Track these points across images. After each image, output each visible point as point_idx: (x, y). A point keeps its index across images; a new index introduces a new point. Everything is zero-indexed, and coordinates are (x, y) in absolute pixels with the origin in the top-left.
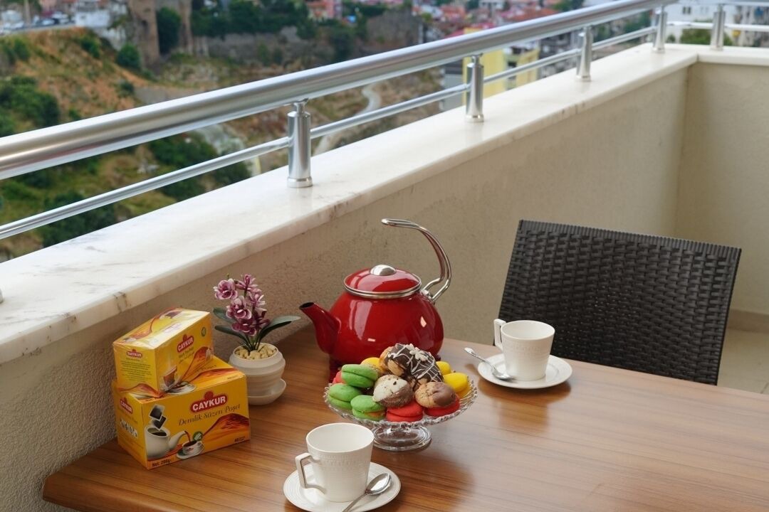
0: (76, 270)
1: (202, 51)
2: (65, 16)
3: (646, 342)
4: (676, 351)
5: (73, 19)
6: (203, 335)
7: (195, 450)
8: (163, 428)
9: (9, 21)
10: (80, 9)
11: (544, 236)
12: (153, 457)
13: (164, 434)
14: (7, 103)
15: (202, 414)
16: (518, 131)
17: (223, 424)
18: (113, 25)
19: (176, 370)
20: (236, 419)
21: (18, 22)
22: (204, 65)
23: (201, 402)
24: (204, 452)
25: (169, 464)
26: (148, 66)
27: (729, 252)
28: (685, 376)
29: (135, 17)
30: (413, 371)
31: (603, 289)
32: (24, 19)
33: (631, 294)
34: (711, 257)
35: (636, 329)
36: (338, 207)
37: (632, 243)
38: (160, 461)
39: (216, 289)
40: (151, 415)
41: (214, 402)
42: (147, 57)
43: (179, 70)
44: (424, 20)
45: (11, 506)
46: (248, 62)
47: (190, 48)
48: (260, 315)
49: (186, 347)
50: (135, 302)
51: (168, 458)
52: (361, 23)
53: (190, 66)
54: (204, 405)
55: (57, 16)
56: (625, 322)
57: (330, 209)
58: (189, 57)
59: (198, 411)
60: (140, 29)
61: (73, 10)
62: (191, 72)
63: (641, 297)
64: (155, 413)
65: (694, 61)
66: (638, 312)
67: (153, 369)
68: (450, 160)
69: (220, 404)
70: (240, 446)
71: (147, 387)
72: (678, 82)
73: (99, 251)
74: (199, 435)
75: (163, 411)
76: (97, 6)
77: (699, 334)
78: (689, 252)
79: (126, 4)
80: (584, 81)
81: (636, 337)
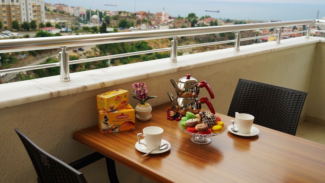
0: (95, 76)
1: (193, 38)
2: (157, 26)
3: (274, 120)
4: (283, 123)
5: (159, 27)
6: (125, 97)
7: (117, 130)
8: (107, 122)
9: (143, 27)
10: (162, 25)
11: (253, 85)
12: (104, 130)
13: (108, 124)
14: (139, 48)
15: (120, 120)
16: (249, 54)
17: (127, 124)
19: (114, 106)
20: (131, 123)
21: (145, 27)
22: (193, 42)
23: (120, 116)
24: (120, 131)
25: (109, 133)
27: (303, 93)
28: (285, 132)
30: (203, 119)
31: (262, 102)
32: (147, 27)
33: (271, 104)
34: (297, 94)
35: (272, 115)
36: (180, 68)
37: (273, 88)
38: (106, 132)
39: (133, 85)
40: (104, 118)
41: (124, 117)
43: (186, 42)
44: (256, 33)
45: (63, 139)
48: (146, 94)
49: (118, 100)
50: (107, 86)
51: (108, 131)
53: (189, 42)
54: (121, 117)
55: (155, 26)
56: (268, 113)
57: (178, 68)
58: (189, 39)
59: (119, 118)
61: (159, 25)
63: (274, 105)
64: (105, 117)
65: (319, 41)
66: (273, 110)
67: (106, 104)
68: (223, 60)
69: (126, 118)
70: (131, 131)
71: (104, 109)
72: (313, 47)
73: (105, 72)
74: (119, 126)
75: (108, 117)
76: (166, 24)
77: (291, 119)
78: (290, 92)
79: (174, 24)
80: (278, 44)
81: (271, 118)
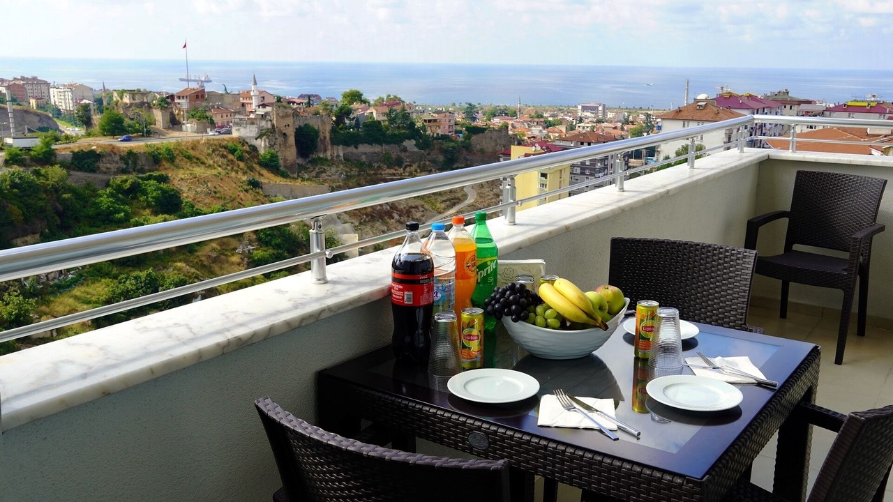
1: (338, 156)
5: (231, 131)
10: (236, 124)
18: (260, 136)
22: (338, 167)
26: (285, 167)
29: (277, 130)
42: (285, 160)
43: (314, 170)
46: (376, 165)
47: (329, 153)
52: (467, 138)
53: (324, 167)
58: (326, 160)
60: (280, 139)
62: (324, 171)
65: (766, 158)
76: (249, 122)
